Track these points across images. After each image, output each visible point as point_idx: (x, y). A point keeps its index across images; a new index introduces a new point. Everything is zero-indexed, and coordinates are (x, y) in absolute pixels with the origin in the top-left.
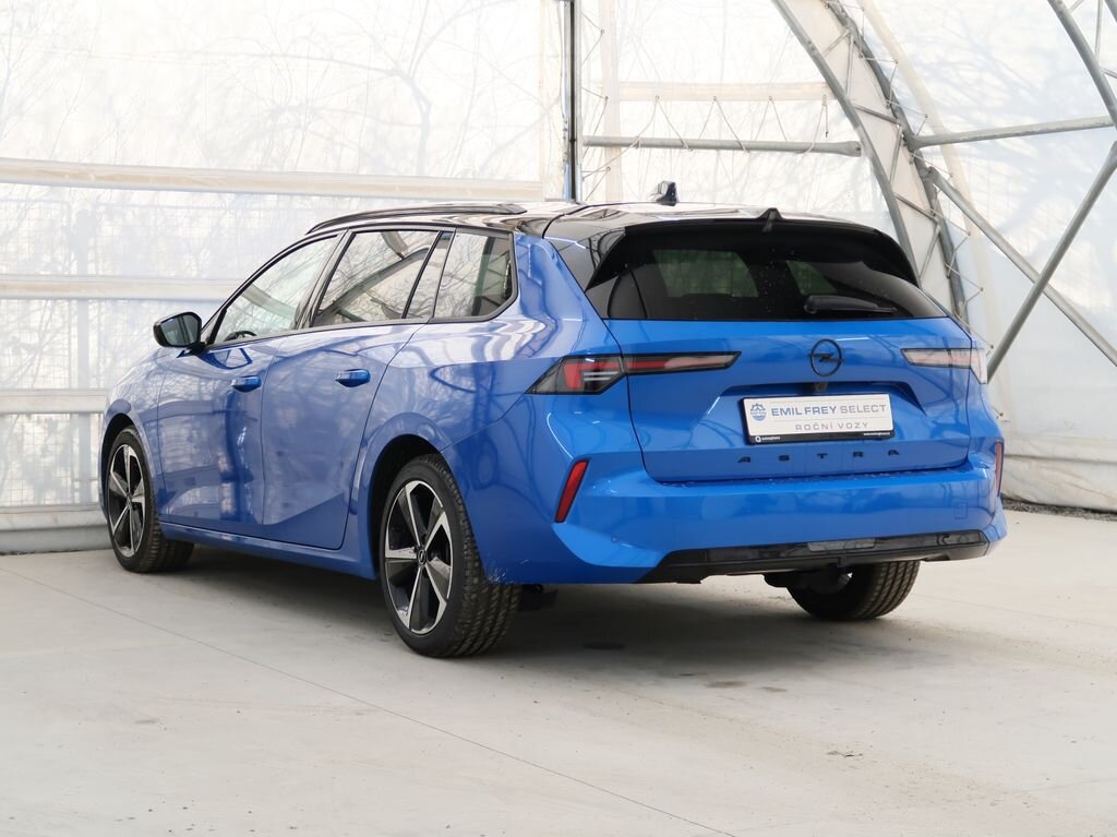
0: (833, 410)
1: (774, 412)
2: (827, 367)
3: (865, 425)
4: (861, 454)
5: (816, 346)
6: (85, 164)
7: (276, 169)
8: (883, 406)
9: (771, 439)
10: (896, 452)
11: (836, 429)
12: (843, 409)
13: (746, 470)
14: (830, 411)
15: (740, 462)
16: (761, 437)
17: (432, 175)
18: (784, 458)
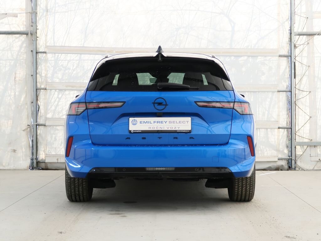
0: (166, 123)
1: (141, 122)
2: (161, 107)
3: (179, 128)
4: (177, 138)
5: (156, 100)
6: (112, 48)
7: (178, 48)
8: (187, 121)
9: (137, 131)
10: (192, 138)
11: (166, 129)
12: (170, 122)
13: (128, 142)
14: (164, 122)
15: (126, 139)
16: (134, 131)
17: (235, 48)
18: (144, 138)
